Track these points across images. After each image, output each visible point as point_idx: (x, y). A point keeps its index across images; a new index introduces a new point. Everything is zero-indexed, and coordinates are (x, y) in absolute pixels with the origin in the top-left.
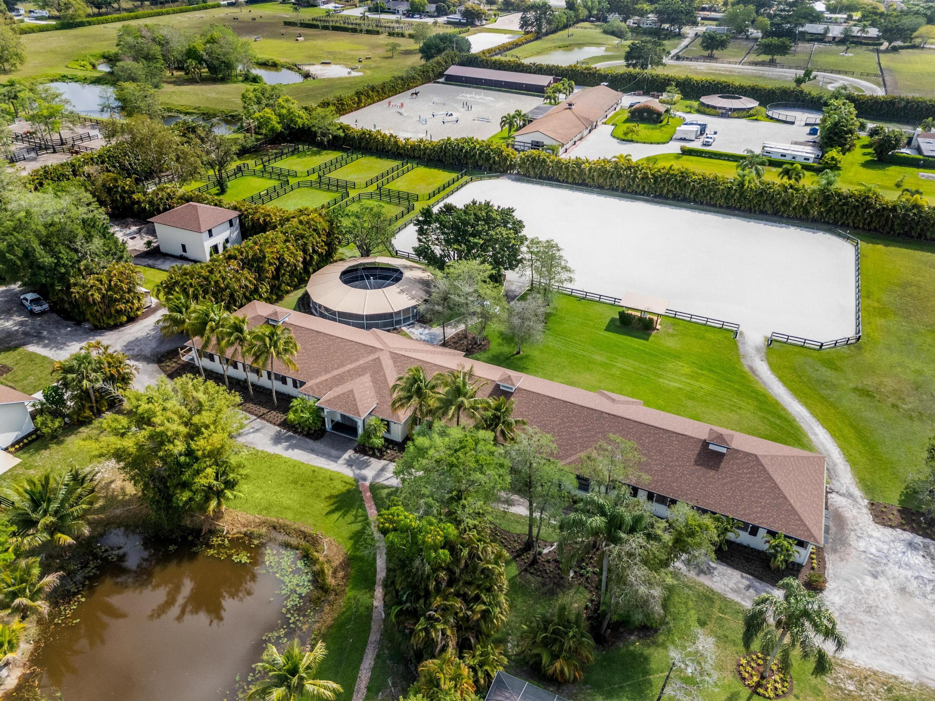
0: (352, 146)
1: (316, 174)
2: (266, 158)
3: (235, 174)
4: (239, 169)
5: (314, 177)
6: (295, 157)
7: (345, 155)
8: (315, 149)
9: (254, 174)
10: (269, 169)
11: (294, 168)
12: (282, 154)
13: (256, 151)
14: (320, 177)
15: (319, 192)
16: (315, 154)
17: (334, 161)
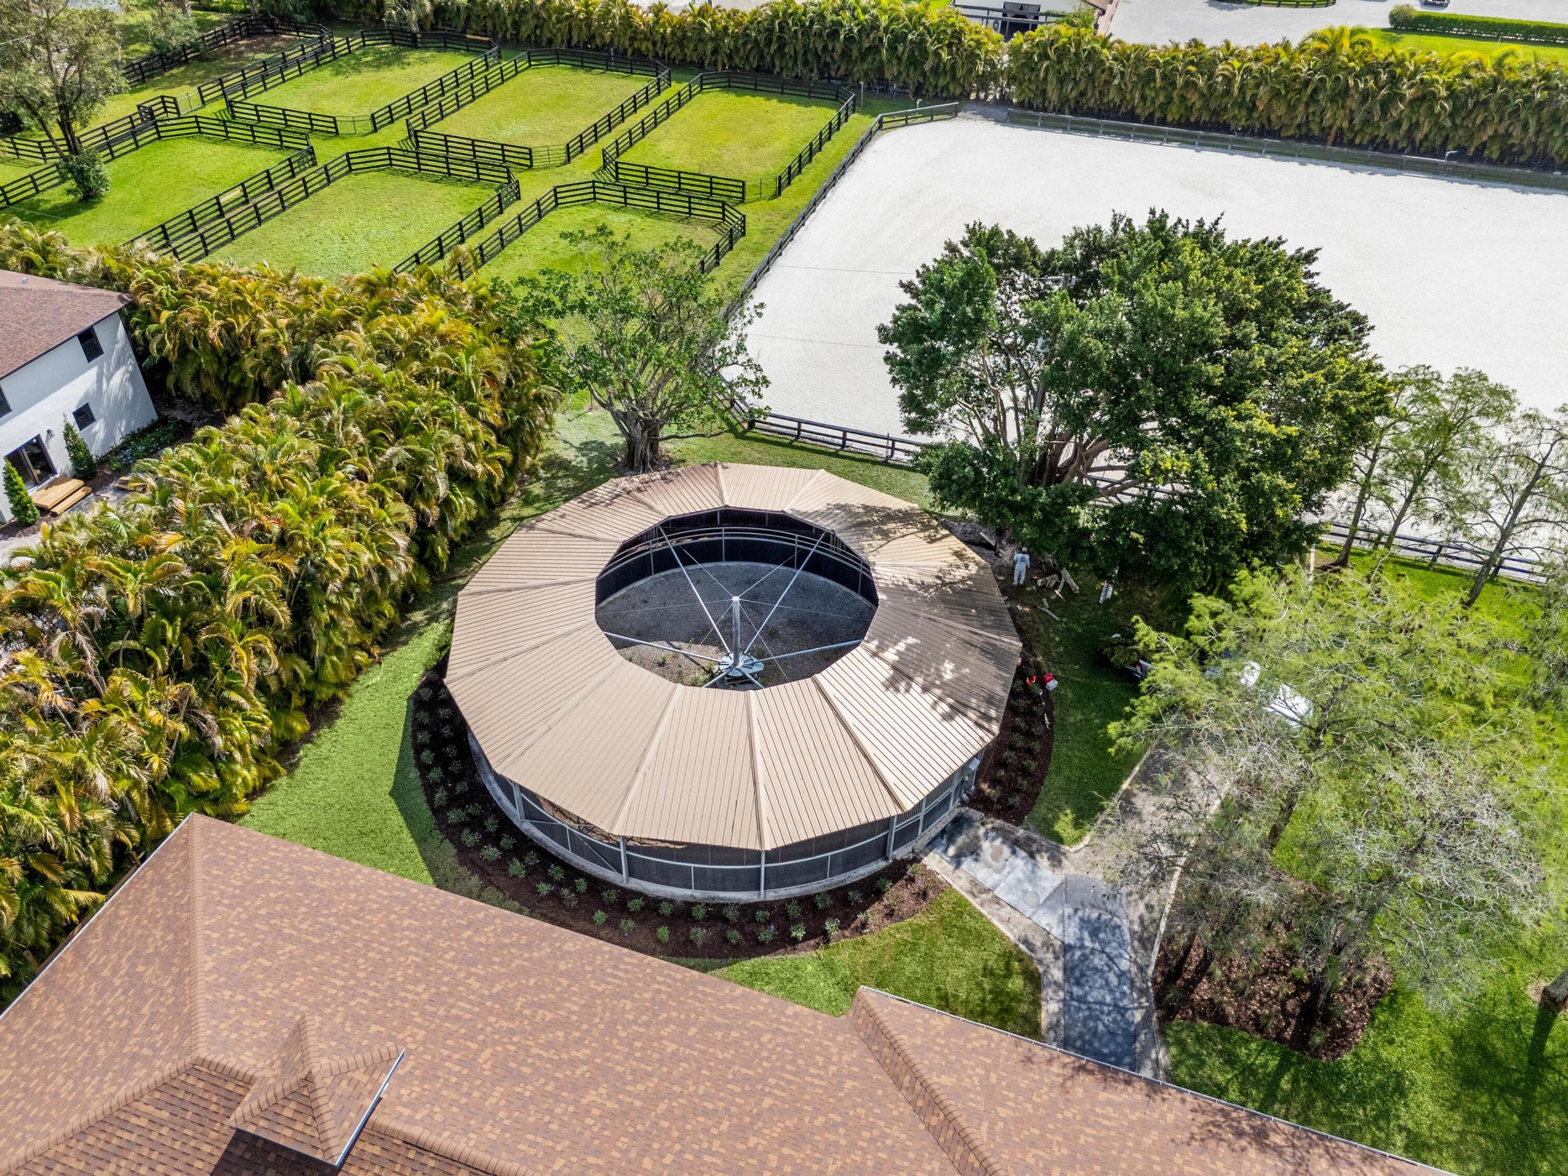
0: (494, 35)
1: (400, 125)
2: (234, 79)
3: (134, 133)
4: (148, 115)
5: (394, 136)
6: (326, 72)
7: (478, 63)
8: (384, 48)
9: (198, 129)
10: (245, 113)
11: (328, 107)
12: (285, 64)
13: (201, 59)
14: (414, 134)
15: (416, 187)
16: (383, 62)
17: (449, 82)
